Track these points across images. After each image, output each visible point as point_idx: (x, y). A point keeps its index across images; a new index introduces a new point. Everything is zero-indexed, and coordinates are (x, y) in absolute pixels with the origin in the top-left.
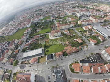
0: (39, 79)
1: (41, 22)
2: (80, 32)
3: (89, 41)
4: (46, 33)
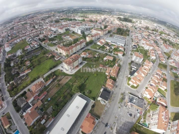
0: (125, 130)
1: (14, 56)
2: (99, 49)
3: (117, 55)
4: (51, 69)
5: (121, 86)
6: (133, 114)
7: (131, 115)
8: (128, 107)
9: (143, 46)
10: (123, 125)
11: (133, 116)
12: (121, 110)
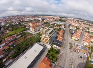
2: (51, 25)
5: (67, 40)
6: (83, 57)
7: (81, 57)
8: (77, 52)
9: (74, 25)
10: (77, 66)
11: (83, 58)
12: (72, 54)
